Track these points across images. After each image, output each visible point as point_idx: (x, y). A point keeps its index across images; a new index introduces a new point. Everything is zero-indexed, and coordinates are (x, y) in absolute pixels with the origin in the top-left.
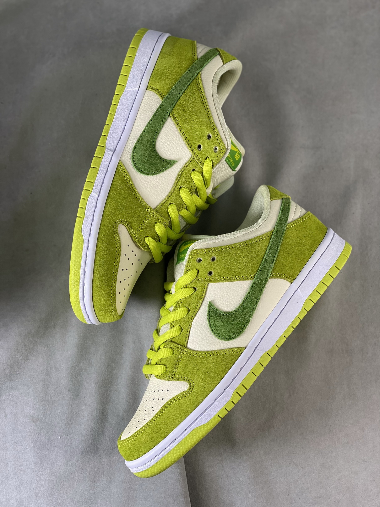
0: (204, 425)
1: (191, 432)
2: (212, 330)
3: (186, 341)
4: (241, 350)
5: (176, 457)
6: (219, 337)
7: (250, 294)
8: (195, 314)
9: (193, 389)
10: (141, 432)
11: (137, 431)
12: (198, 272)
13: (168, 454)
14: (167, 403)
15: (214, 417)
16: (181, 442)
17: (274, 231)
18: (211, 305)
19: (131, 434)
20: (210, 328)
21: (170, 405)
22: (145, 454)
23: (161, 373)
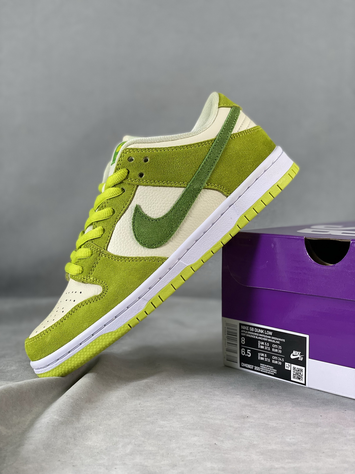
0: (112, 332)
1: (98, 338)
2: (135, 235)
3: (107, 244)
4: (162, 260)
5: (79, 362)
6: (141, 243)
7: (180, 202)
8: (120, 216)
9: (106, 294)
10: (47, 332)
11: (44, 331)
12: (128, 173)
13: (71, 358)
14: (78, 306)
15: (125, 325)
16: (87, 346)
17: (216, 139)
18: (138, 209)
19: (38, 333)
20: (133, 233)
21: (80, 307)
22: (48, 355)
23: (76, 273)
